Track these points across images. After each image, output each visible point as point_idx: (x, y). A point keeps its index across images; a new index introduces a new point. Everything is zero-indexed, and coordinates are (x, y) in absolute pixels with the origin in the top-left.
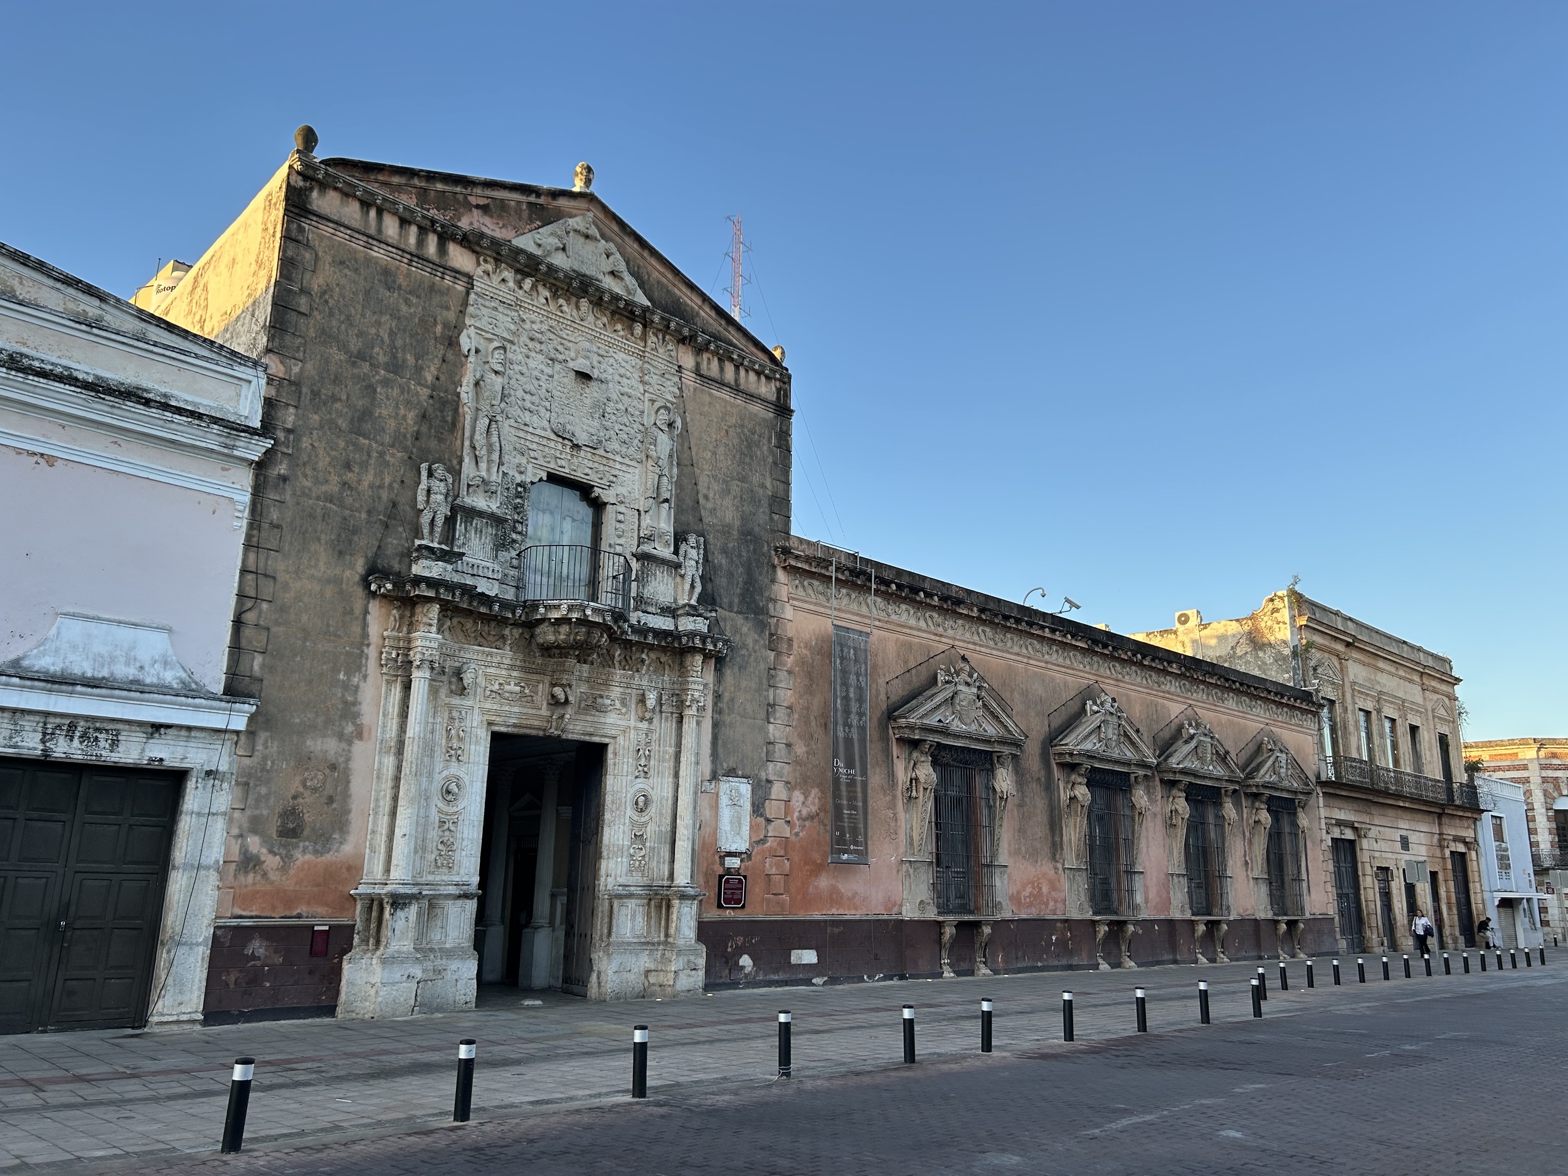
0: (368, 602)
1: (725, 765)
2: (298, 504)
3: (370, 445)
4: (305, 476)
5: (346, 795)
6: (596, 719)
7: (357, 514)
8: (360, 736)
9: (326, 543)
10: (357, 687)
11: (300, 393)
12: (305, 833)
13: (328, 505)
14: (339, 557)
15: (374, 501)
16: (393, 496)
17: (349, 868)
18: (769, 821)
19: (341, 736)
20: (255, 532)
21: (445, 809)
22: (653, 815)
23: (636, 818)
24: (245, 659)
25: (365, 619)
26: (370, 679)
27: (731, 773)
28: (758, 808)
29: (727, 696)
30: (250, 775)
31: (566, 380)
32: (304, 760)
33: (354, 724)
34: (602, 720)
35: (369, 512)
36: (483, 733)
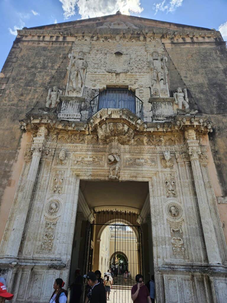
0: (22, 134)
3: (31, 88)
6: (136, 169)
7: (23, 108)
8: (9, 185)
9: (9, 118)
10: (12, 165)
13: (12, 107)
14: (13, 121)
15: (30, 103)
16: (38, 100)
21: (49, 217)
22: (184, 218)
23: (172, 220)
25: (20, 140)
26: (18, 162)
31: (112, 58)
33: (8, 180)
34: (141, 169)
35: (28, 106)
36: (73, 180)
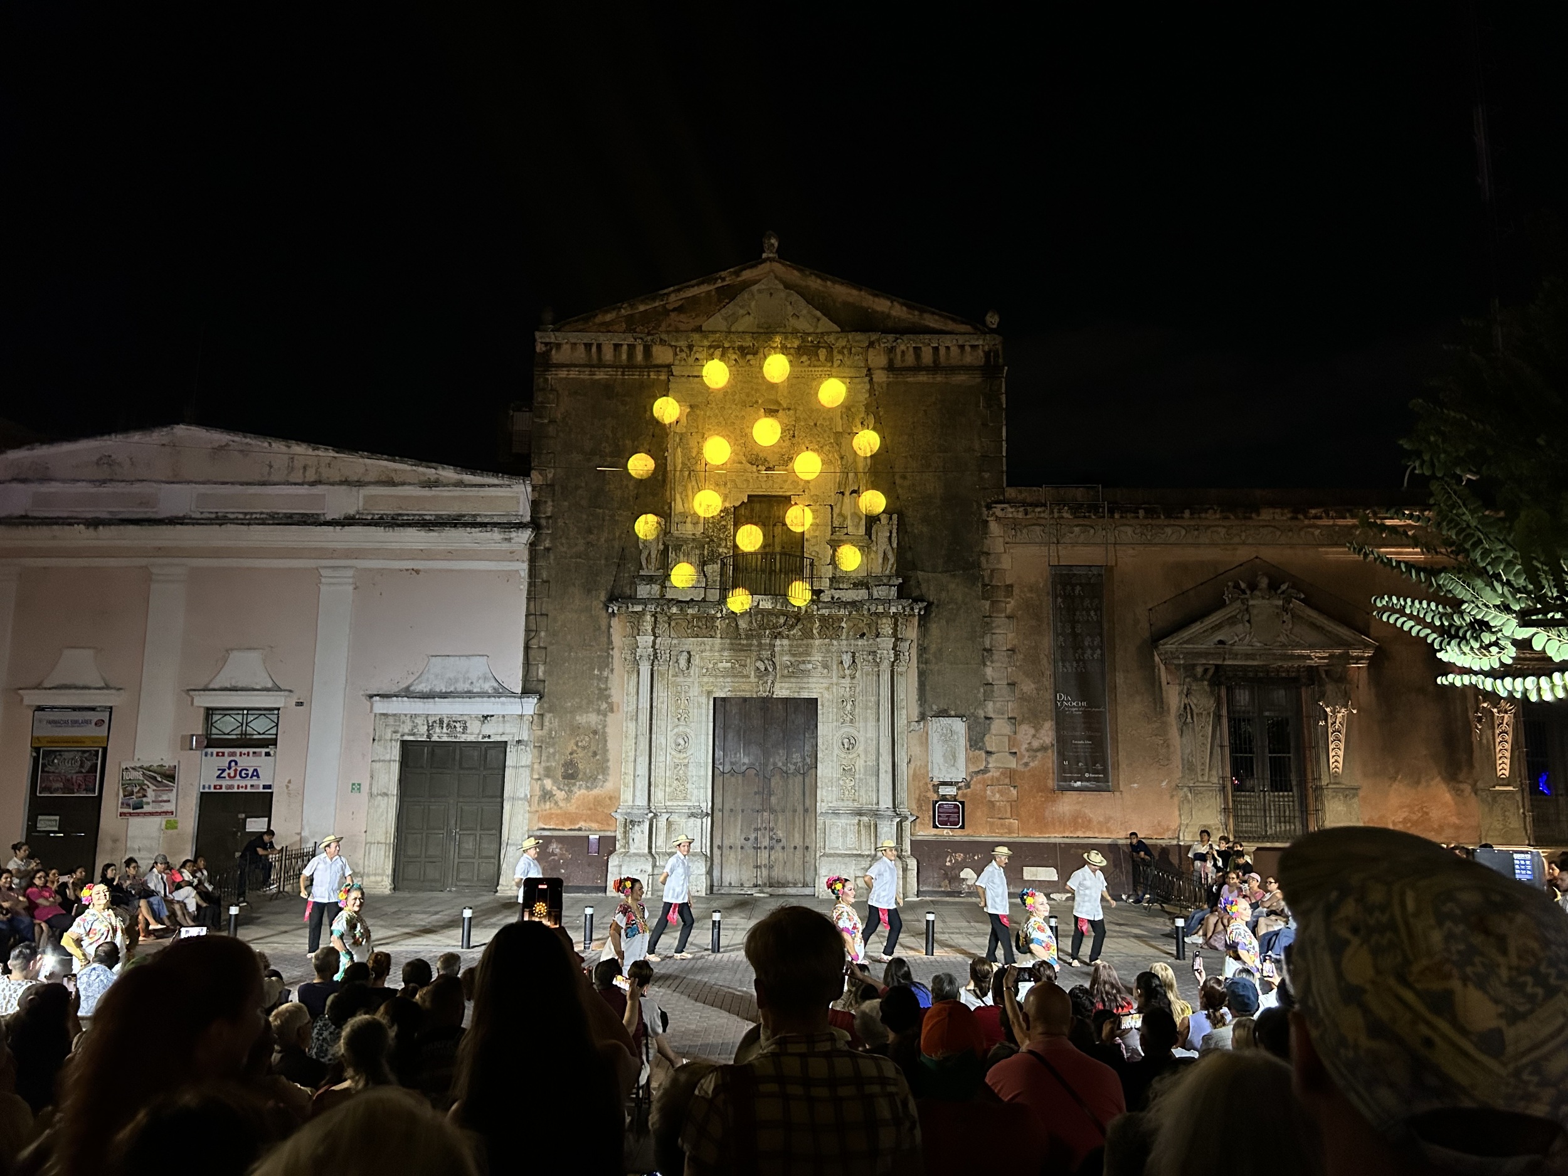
0: (610, 620)
1: (935, 707)
2: (558, 564)
3: (604, 513)
4: (562, 544)
5: (605, 751)
6: (799, 679)
7: (599, 562)
8: (612, 711)
9: (579, 586)
10: (607, 678)
11: (554, 490)
12: (580, 776)
13: (578, 560)
14: (588, 593)
15: (608, 550)
17: (610, 798)
18: (989, 753)
19: (599, 712)
20: (533, 588)
21: (678, 755)
22: (860, 752)
23: (843, 756)
24: (533, 669)
25: (609, 631)
26: (615, 672)
27: (943, 713)
28: (975, 742)
29: (933, 648)
30: (542, 741)
32: (575, 730)
33: (607, 702)
35: (606, 559)
36: (704, 700)
